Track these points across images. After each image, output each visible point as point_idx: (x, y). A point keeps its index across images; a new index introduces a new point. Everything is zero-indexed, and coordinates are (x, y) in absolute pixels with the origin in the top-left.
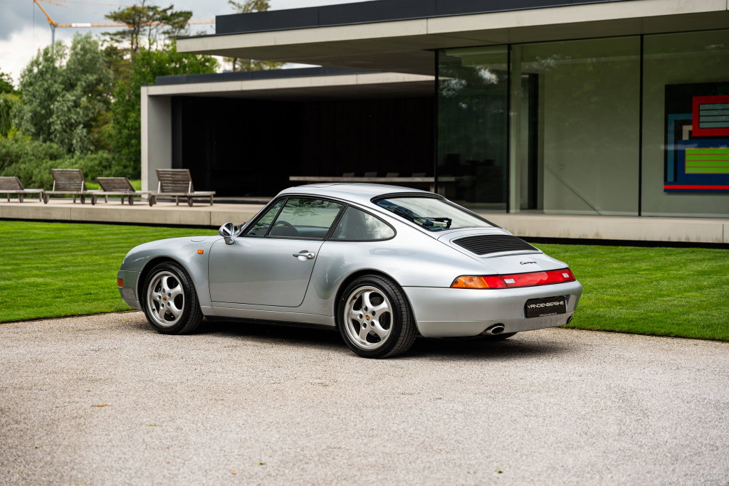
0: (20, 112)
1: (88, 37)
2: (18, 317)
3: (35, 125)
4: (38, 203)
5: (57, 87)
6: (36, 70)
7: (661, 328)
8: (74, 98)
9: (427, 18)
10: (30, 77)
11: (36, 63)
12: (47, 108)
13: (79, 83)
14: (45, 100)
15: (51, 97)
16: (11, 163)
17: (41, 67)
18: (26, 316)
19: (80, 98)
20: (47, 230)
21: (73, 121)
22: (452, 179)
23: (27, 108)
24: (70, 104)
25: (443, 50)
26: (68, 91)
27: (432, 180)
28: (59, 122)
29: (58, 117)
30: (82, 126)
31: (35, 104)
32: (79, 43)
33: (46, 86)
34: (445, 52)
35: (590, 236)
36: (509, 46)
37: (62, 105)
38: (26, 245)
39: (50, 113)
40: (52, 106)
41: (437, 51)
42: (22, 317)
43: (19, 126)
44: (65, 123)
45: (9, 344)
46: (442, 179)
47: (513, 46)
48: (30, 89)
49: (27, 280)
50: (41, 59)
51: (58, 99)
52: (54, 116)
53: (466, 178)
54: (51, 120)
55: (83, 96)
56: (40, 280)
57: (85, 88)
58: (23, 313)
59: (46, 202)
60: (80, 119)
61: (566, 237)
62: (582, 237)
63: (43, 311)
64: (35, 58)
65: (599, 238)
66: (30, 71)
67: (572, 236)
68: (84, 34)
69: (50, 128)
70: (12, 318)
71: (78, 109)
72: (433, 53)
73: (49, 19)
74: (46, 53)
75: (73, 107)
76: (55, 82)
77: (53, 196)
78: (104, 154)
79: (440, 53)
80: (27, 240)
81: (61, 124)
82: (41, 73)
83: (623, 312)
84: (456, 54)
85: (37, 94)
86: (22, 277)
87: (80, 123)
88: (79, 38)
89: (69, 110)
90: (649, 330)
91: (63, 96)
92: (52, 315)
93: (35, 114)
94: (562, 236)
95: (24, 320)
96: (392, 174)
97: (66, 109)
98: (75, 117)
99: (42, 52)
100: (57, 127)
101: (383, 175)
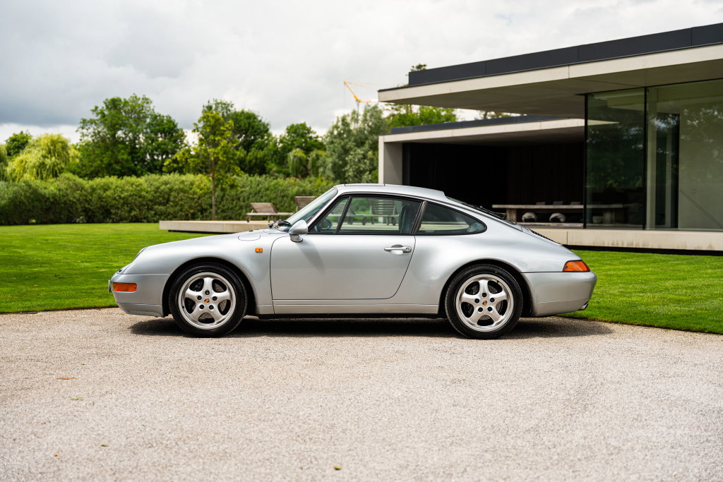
0: (324, 162)
1: (376, 107)
3: (335, 172)
5: (351, 144)
6: (336, 133)
7: (698, 324)
8: (363, 152)
9: (569, 65)
10: (332, 138)
11: (336, 127)
12: (343, 160)
13: (367, 142)
14: (342, 154)
15: (346, 151)
17: (339, 129)
19: (367, 152)
21: (362, 169)
22: (620, 206)
23: (329, 160)
24: (360, 156)
25: (592, 94)
26: (359, 147)
28: (351, 170)
29: (351, 166)
30: (368, 173)
31: (334, 157)
32: (368, 111)
33: (343, 143)
34: (593, 96)
35: (704, 248)
36: (646, 89)
37: (354, 157)
39: (345, 163)
40: (347, 158)
41: (586, 95)
43: (324, 172)
44: (356, 171)
47: (649, 88)
48: (331, 146)
50: (340, 124)
51: (351, 153)
52: (348, 166)
53: (633, 205)
54: (346, 169)
55: (369, 151)
57: (372, 145)
60: (367, 168)
61: (683, 249)
62: (698, 249)
64: (335, 123)
65: (712, 249)
66: (332, 133)
67: (688, 248)
68: (372, 105)
69: (345, 174)
71: (366, 161)
72: (583, 97)
73: (355, 97)
74: (344, 120)
75: (362, 159)
76: (350, 141)
79: (589, 97)
81: (353, 171)
82: (340, 135)
83: (673, 309)
84: (603, 98)
85: (336, 149)
87: (367, 170)
88: (369, 108)
89: (359, 161)
90: (686, 325)
91: (355, 151)
93: (335, 164)
94: (680, 248)
96: (575, 203)
97: (356, 160)
98: (363, 166)
99: (340, 120)
100: (350, 174)
101: (568, 203)
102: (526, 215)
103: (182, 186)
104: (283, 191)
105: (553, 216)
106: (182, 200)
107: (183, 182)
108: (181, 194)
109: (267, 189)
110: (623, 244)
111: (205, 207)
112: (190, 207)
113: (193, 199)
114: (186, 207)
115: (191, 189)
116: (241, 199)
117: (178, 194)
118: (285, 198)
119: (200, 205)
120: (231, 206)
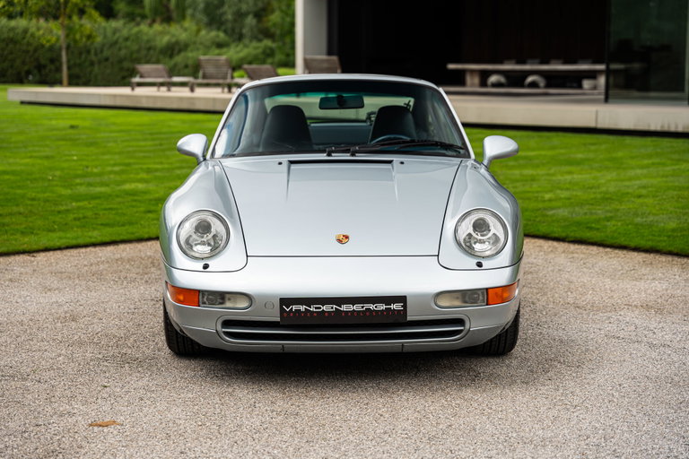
0: (194, 2)
2: (88, 240)
3: (209, 15)
4: (184, 92)
16: (180, 51)
18: (99, 239)
20: (184, 122)
21: (243, 10)
27: (602, 67)
28: (230, 12)
30: (252, 15)
38: (153, 140)
39: (223, 3)
42: (93, 240)
43: (193, 14)
44: (236, 13)
45: (56, 285)
46: (614, 66)
49: (127, 187)
52: (226, 6)
53: (636, 66)
54: (223, 10)
56: (140, 186)
58: (96, 235)
59: (192, 90)
60: (250, 9)
63: (123, 232)
69: (221, 18)
70: (81, 241)
77: (201, 85)
78: (268, 43)
80: (157, 133)
81: (233, 13)
86: (124, 182)
87: (251, 13)
92: (132, 237)
95: (94, 245)
96: (556, 61)
100: (228, 17)
101: (547, 62)
102: (493, 79)
103: (11, 35)
104: (148, 41)
105: (530, 79)
106: (11, 53)
107: (13, 29)
108: (11, 46)
109: (127, 39)
110: (677, 127)
111: (43, 61)
112: (24, 63)
113: (28, 52)
114: (18, 62)
115: (24, 38)
116: (93, 51)
117: (7, 45)
118: (152, 52)
119: (37, 59)
120: (78, 61)
